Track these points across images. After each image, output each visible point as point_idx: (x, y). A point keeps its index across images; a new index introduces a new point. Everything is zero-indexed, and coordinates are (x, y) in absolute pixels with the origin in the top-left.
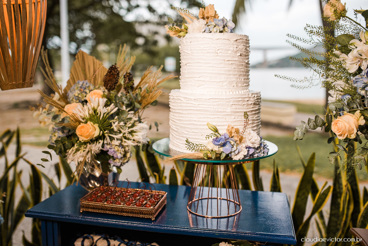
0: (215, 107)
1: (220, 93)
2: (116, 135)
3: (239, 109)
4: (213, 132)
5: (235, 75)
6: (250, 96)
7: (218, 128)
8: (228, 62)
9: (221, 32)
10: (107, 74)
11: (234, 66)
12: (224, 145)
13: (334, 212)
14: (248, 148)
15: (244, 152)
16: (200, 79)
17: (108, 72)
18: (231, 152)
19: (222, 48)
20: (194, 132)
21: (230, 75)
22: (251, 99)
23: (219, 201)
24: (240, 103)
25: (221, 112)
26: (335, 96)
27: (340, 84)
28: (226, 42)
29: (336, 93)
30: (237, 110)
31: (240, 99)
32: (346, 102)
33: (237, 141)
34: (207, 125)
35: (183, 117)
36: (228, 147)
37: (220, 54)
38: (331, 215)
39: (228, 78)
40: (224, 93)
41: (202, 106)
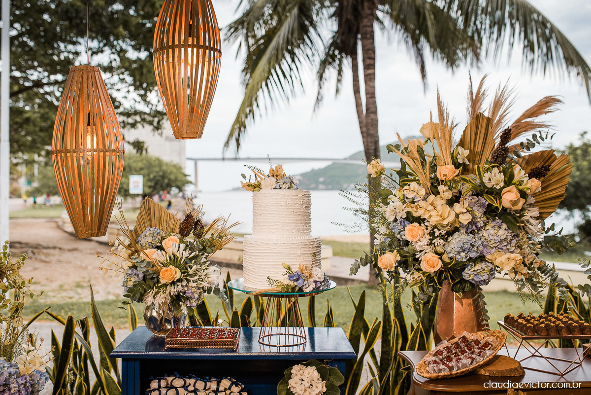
0: (288, 250)
1: (291, 239)
2: (192, 277)
3: (306, 251)
4: (287, 270)
5: (301, 223)
6: (314, 240)
7: (291, 267)
8: (296, 213)
9: (289, 188)
10: (184, 222)
11: (301, 217)
12: (297, 280)
13: (385, 349)
14: (315, 282)
15: (313, 285)
16: (274, 227)
17: (184, 220)
18: (303, 286)
19: (291, 202)
20: (271, 271)
21: (298, 224)
22: (315, 243)
23: (287, 336)
24: (307, 246)
25: (293, 254)
26: (379, 239)
27: (383, 229)
28: (295, 197)
29: (380, 236)
30: (305, 252)
31: (307, 243)
32: (387, 243)
33: (307, 276)
34: (282, 264)
35: (261, 259)
36: (300, 281)
37: (290, 207)
38: (383, 353)
39: (296, 226)
40: (293, 238)
41: (278, 249)
